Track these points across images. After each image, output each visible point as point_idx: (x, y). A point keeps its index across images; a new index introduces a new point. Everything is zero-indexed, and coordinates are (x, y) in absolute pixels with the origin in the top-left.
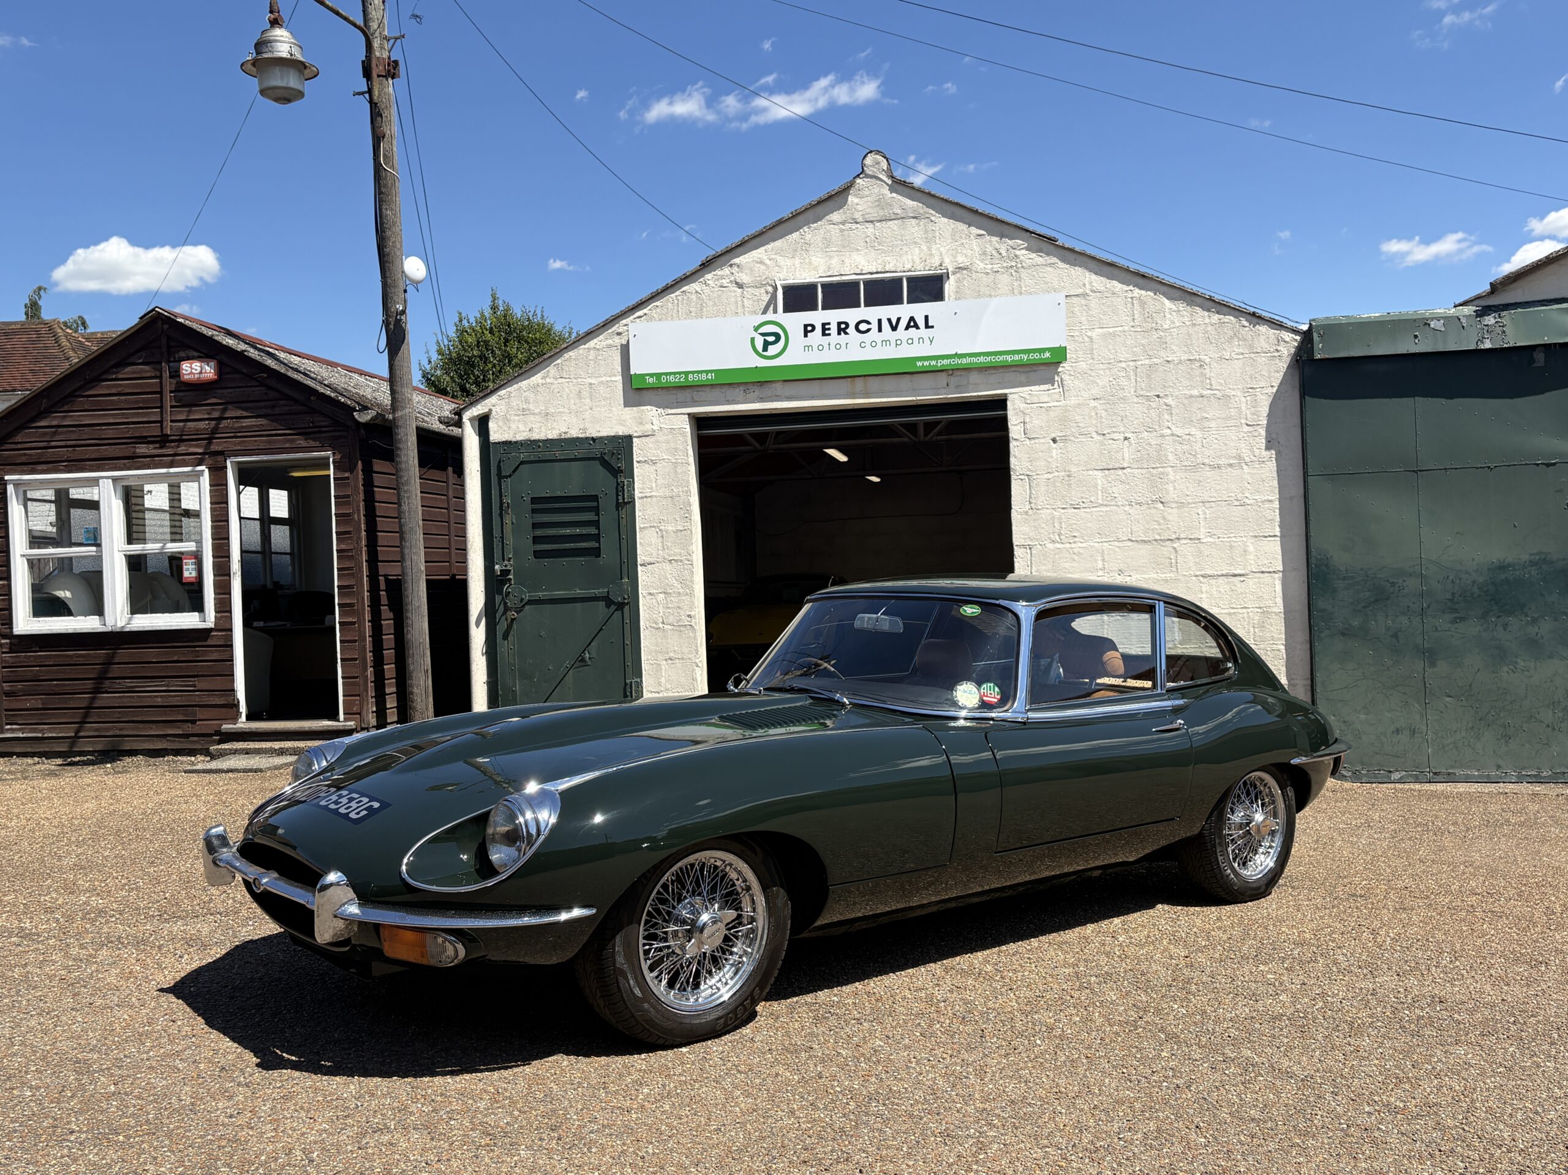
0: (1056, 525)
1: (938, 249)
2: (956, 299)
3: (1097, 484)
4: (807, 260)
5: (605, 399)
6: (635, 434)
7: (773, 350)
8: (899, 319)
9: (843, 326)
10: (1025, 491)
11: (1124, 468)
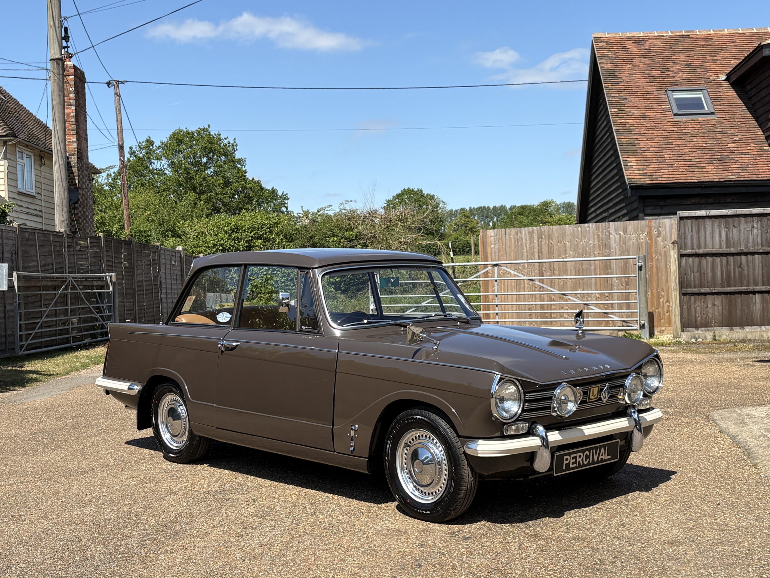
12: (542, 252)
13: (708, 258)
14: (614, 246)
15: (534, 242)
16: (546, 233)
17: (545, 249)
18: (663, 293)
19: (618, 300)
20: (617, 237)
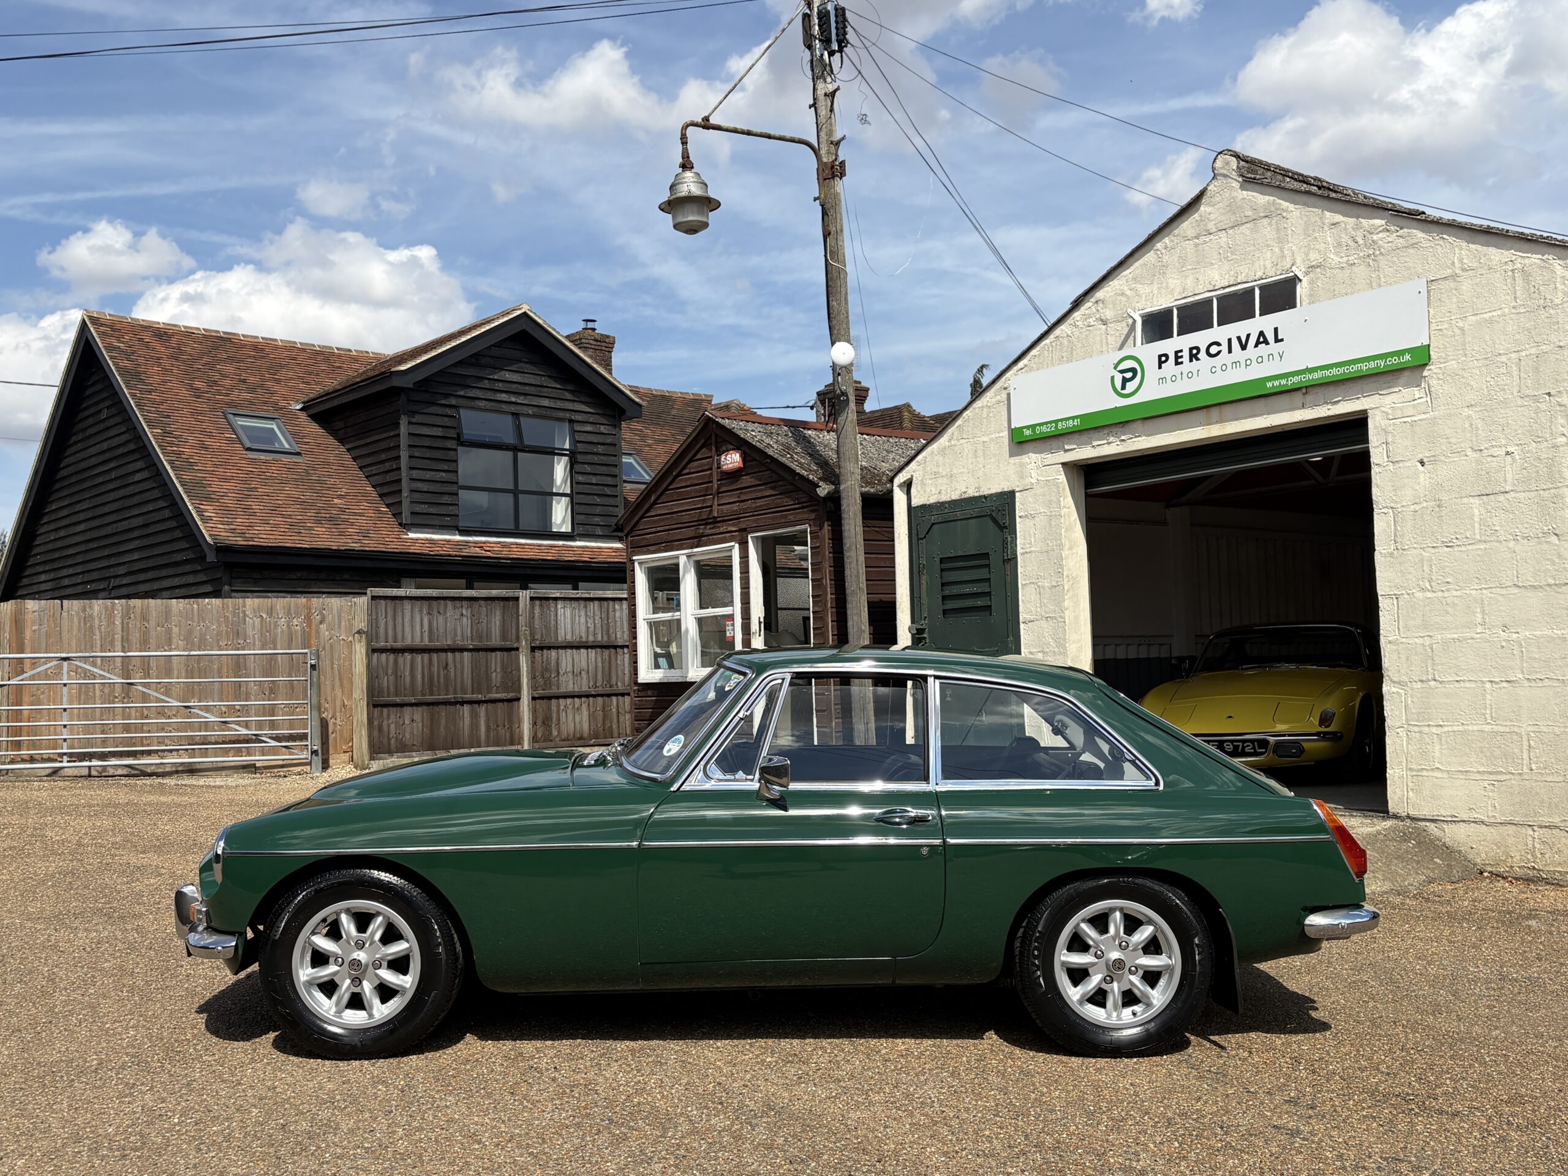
0: (1425, 568)
1: (1290, 249)
2: (1309, 304)
3: (1473, 515)
4: (1164, 285)
5: (995, 455)
6: (1017, 489)
7: (1131, 386)
8: (1248, 336)
9: (1195, 351)
10: (1389, 526)
11: (1506, 492)
12: (128, 640)
13: (406, 654)
14: (251, 634)
15: (114, 624)
16: (138, 611)
17: (135, 637)
18: (327, 705)
19: (256, 716)
20: (257, 621)
